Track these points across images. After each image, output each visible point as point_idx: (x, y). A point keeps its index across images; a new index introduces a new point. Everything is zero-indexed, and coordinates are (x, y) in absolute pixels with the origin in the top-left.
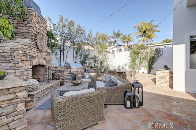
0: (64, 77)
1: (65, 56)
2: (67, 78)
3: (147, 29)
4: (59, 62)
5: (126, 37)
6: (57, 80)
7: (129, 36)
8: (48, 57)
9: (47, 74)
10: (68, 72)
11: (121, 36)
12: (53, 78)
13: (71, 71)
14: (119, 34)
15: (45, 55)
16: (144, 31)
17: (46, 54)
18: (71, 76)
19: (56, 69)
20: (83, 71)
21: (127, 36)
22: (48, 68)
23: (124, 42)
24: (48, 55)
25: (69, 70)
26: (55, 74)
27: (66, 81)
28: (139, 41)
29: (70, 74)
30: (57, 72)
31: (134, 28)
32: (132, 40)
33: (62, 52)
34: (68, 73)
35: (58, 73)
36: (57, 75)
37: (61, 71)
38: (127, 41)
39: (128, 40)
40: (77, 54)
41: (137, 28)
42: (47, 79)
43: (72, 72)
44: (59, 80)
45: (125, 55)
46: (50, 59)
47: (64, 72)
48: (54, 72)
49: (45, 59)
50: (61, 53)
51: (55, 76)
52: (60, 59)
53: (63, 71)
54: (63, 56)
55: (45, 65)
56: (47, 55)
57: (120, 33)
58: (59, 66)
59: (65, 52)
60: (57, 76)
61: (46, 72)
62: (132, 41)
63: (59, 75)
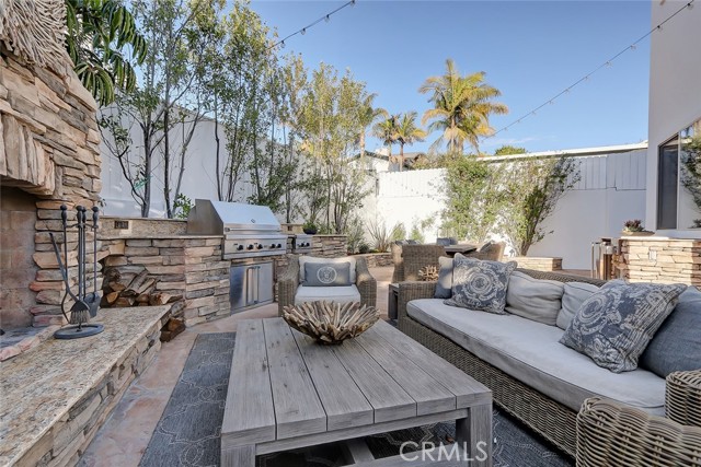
0: (183, 280)
1: (174, 162)
2: (202, 286)
3: (466, 99)
4: (141, 190)
5: (398, 122)
6: (136, 304)
7: (409, 121)
8: (70, 137)
9: (63, 267)
10: (209, 251)
11: (378, 120)
12: (107, 290)
13: (222, 247)
14: (370, 111)
15: (45, 108)
16: (457, 108)
17: (57, 101)
18: (224, 272)
19: (125, 233)
20: (284, 246)
21: (403, 118)
22: (71, 214)
23: (389, 141)
24: (72, 119)
25: (213, 241)
26: (123, 261)
27: (196, 303)
28: (438, 142)
29: (221, 265)
30: (130, 252)
31: (423, 90)
32: (418, 134)
33: (159, 134)
34: (205, 259)
35: (139, 258)
36: (137, 270)
37: (164, 244)
38: (400, 139)
39: (406, 134)
40: (237, 157)
41: (431, 93)
42: (69, 305)
43: (229, 247)
44: (152, 301)
45: (430, 184)
46: (84, 155)
47: (182, 248)
48: (114, 250)
49: (47, 139)
50: (153, 143)
51: (125, 280)
52: (147, 175)
53: (174, 244)
54: (162, 157)
55: (50, 185)
56: (61, 113)
57: (374, 108)
58: (139, 214)
59: (176, 135)
60: (136, 276)
61: (56, 245)
62: (418, 139)
63: (152, 270)
